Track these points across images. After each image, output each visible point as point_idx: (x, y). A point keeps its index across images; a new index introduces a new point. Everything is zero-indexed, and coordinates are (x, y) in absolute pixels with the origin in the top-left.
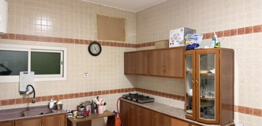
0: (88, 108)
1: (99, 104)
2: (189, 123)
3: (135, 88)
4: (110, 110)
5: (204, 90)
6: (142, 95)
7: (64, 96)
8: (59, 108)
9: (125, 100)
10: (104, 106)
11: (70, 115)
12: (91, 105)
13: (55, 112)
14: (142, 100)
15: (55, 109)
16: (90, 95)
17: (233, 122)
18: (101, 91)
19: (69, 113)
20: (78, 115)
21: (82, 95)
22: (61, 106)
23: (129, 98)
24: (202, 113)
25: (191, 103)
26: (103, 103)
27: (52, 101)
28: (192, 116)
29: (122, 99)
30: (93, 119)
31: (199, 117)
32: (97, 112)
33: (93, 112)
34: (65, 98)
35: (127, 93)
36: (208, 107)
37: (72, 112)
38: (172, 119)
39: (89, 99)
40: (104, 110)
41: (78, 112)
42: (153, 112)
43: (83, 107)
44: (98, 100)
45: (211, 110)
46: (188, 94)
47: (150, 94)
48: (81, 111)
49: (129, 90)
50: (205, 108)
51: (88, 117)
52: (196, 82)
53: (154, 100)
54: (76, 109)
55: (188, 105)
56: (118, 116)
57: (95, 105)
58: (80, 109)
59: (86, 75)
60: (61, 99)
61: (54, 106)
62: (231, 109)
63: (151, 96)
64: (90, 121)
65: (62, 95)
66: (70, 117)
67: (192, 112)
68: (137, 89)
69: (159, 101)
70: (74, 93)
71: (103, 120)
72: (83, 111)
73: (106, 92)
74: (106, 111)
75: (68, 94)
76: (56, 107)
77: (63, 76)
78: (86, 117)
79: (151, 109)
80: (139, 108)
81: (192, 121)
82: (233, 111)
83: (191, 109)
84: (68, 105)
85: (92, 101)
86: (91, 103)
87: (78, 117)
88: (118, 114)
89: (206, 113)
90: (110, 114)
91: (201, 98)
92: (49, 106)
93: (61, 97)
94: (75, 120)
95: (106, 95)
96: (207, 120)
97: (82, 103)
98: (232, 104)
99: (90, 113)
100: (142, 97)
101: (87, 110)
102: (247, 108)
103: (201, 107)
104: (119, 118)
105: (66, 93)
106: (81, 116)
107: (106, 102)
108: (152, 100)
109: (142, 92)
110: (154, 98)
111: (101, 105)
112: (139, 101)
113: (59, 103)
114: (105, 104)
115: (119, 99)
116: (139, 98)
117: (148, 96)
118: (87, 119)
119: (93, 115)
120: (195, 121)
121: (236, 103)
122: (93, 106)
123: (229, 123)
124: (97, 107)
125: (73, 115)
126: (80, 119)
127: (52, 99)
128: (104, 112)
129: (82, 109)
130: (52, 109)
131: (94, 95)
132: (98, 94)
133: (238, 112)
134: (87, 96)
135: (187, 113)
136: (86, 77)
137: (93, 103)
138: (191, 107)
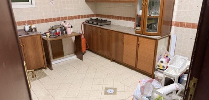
0: (58, 30)
1: (67, 27)
2: (137, 37)
3: (95, 14)
4: (76, 32)
5: (151, 10)
6: (101, 20)
7: (36, 21)
8: (34, 30)
9: (88, 24)
10: (71, 29)
11: (44, 36)
12: (60, 28)
13: (31, 34)
14: (102, 23)
15: (31, 31)
16: (58, 20)
17: (170, 34)
18: (66, 17)
19: (43, 34)
20: (51, 36)
21: (51, 20)
22: (35, 29)
23: (91, 22)
24: (147, 28)
25: (140, 21)
26: (70, 26)
27: (26, 25)
28: (140, 31)
29: (85, 23)
30: (63, 38)
31: (145, 31)
32: (66, 33)
33: (62, 33)
34: (37, 23)
35: (89, 19)
36: (153, 23)
37: (45, 33)
38: (125, 35)
39: (58, 23)
40: (72, 32)
41: (50, 33)
42: (110, 31)
43: (53, 29)
44: (66, 24)
45: (155, 26)
46: (138, 15)
47: (108, 18)
48: (53, 32)
49: (90, 16)
50: (151, 24)
51: (59, 37)
52: (145, 4)
53: (111, 23)
54: (48, 31)
55: (137, 24)
56: (83, 37)
57: (63, 28)
58: (51, 31)
59: (52, 3)
60: (34, 24)
61: (29, 29)
62: (170, 24)
63: (108, 20)
64: (61, 40)
65: (34, 20)
66: (45, 38)
67: (140, 28)
68: (97, 15)
69: (114, 23)
70: (44, 18)
71: (71, 39)
72: (54, 33)
73: (71, 18)
74: (73, 32)
75: (40, 20)
76: (31, 30)
77: (32, 4)
78: (57, 37)
79: (109, 29)
80: (99, 29)
81: (140, 35)
82: (171, 25)
83: (139, 26)
84: (41, 29)
85: (61, 24)
86: (60, 26)
87: (51, 37)
88: (83, 35)
89: (151, 28)
90: (76, 35)
91: (148, 16)
92: (25, 30)
93: (34, 22)
94: (49, 39)
95: (72, 20)
96: (151, 33)
97: (52, 26)
98: (171, 20)
99: (60, 34)
100: (101, 21)
101: (58, 32)
102: (181, 23)
103: (148, 24)
104: (84, 37)
105: (38, 19)
106: (54, 36)
107: (72, 26)
108: (109, 23)
109: (101, 17)
110: (110, 22)
111: (69, 28)
112: (99, 24)
113: (33, 26)
114: (71, 27)
115: (83, 23)
116: (99, 21)
117: (106, 20)
118: (58, 38)
119: (63, 35)
120: (142, 34)
121: (174, 20)
122: (62, 28)
123: (167, 34)
124: (65, 29)
125: (46, 36)
126: (53, 38)
127: (26, 24)
128: (72, 33)
129: (53, 31)
130: (28, 32)
131: (61, 20)
132: (65, 19)
133: (175, 26)
134: (55, 21)
135: (136, 29)
136: (52, 5)
137: (62, 27)
138: (140, 25)
